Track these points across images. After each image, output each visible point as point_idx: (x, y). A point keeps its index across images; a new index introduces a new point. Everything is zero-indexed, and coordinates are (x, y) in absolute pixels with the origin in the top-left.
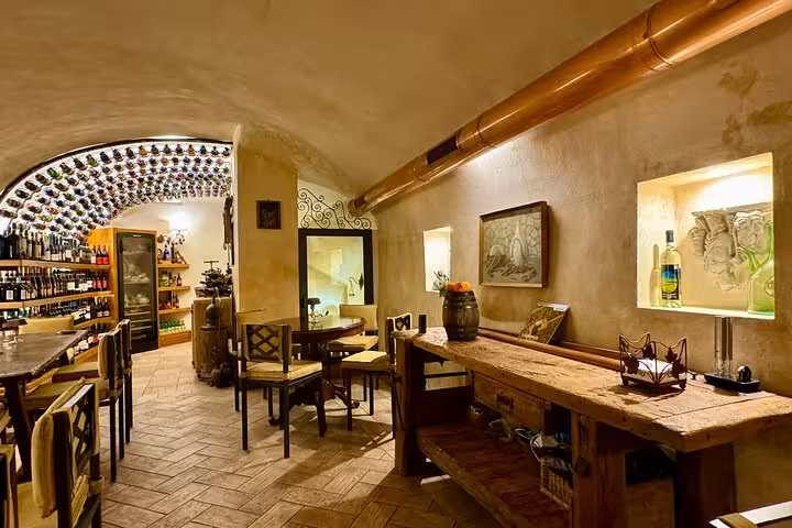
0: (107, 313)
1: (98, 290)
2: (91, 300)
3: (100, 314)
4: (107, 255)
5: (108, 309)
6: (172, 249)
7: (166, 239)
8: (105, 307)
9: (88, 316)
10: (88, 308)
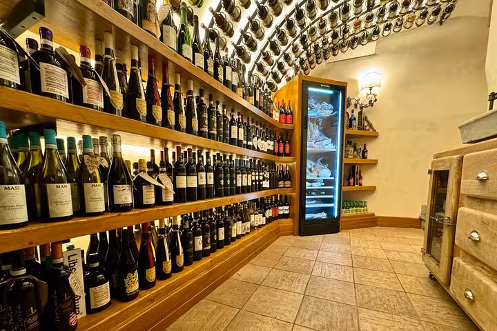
0: (288, 183)
1: (279, 154)
2: (272, 165)
3: (281, 184)
4: (292, 114)
5: (290, 180)
6: (360, 113)
7: (353, 102)
8: (286, 176)
9: (266, 184)
10: (267, 175)
